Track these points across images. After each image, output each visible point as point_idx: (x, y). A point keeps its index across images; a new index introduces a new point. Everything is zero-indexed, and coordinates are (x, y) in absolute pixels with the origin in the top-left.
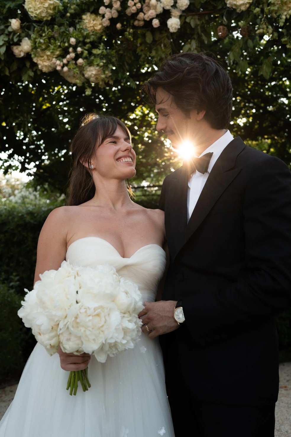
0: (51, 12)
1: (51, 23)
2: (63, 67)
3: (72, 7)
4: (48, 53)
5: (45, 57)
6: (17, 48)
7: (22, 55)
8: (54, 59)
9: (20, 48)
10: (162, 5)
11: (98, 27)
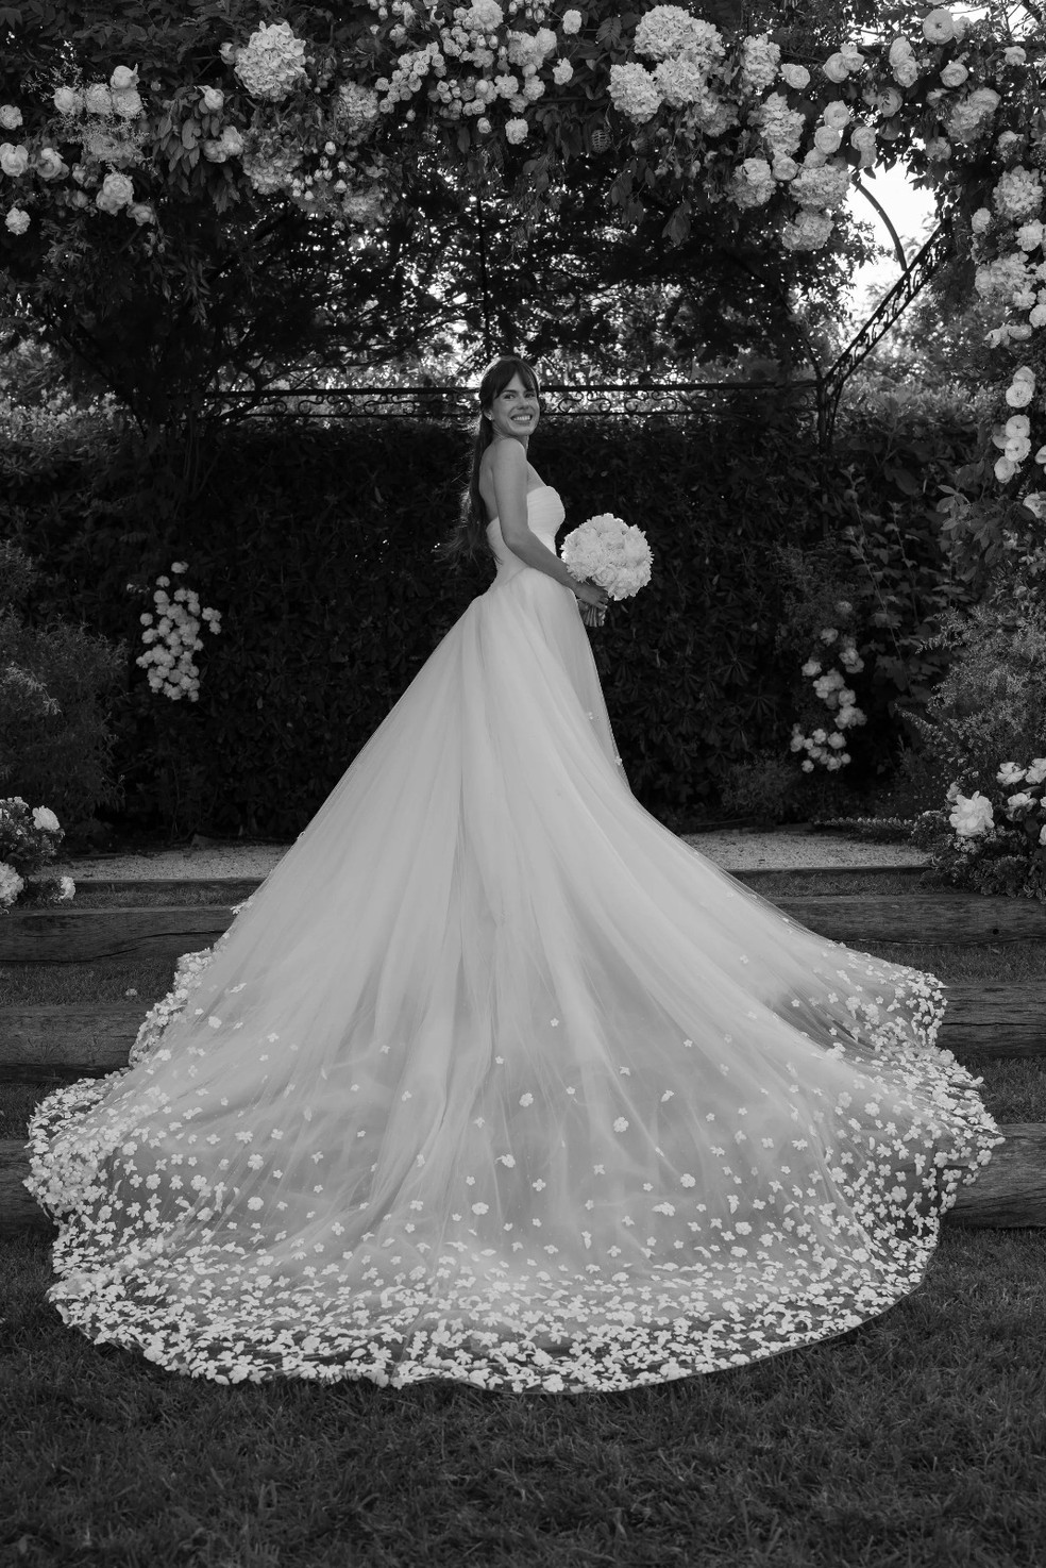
0: (289, 88)
1: (286, 105)
2: (304, 192)
3: (325, 77)
4: (279, 163)
5: (272, 170)
6: (214, 146)
7: (223, 159)
8: (289, 176)
9: (220, 146)
10: (497, 91)
11: (371, 113)
